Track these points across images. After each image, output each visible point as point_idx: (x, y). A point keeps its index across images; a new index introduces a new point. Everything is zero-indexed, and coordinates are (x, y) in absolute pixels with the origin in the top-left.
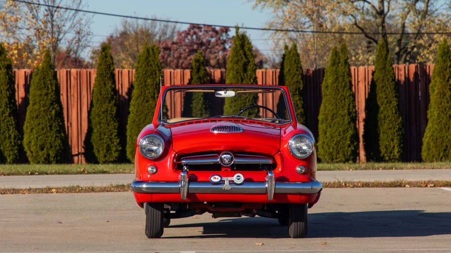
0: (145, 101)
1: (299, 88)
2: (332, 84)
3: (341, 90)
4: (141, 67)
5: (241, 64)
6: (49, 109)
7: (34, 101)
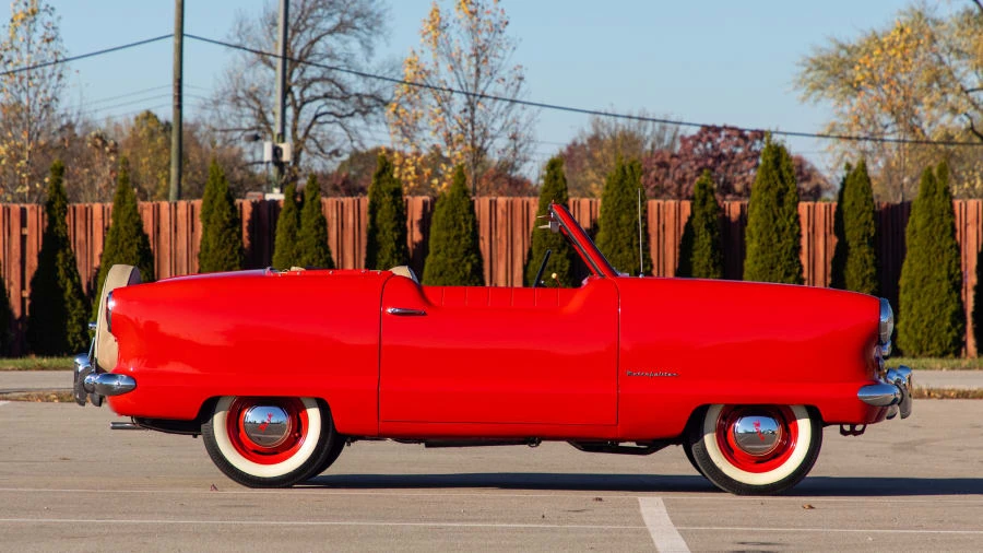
0: (617, 250)
1: (869, 234)
2: (923, 228)
3: (937, 238)
4: (612, 194)
5: (773, 192)
6: (461, 261)
7: (437, 247)
